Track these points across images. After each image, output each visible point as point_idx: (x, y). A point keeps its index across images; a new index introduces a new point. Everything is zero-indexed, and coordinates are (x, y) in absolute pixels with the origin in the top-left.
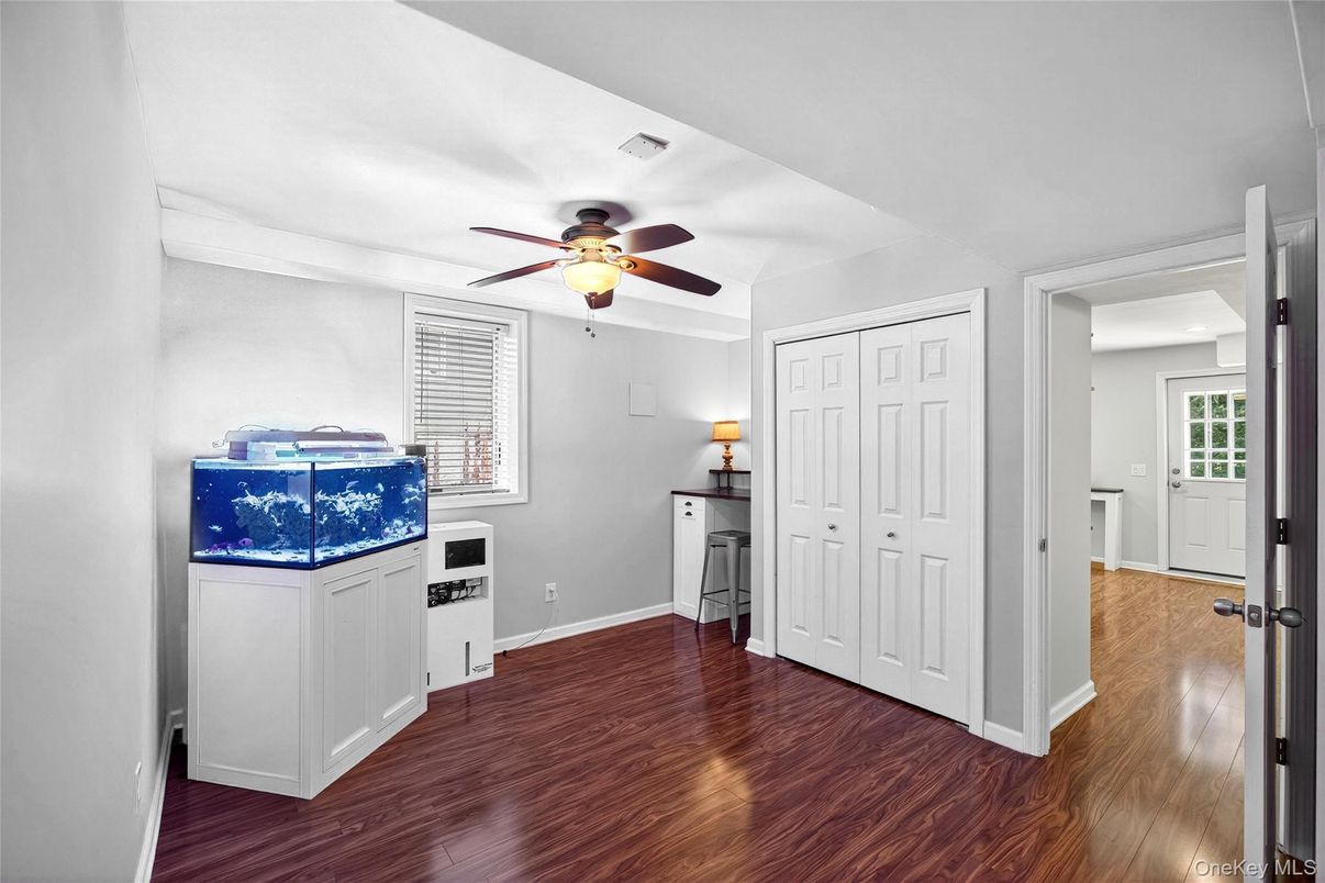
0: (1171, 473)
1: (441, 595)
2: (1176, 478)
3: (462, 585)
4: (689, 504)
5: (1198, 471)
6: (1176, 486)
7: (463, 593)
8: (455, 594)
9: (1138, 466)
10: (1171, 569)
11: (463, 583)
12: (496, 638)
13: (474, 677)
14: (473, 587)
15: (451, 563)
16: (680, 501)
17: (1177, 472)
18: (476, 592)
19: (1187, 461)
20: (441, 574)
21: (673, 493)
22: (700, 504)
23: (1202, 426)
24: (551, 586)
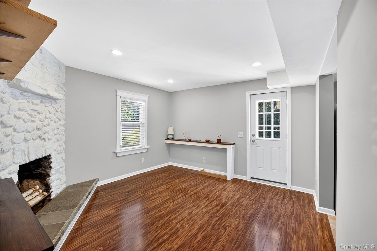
0: (252, 136)
2: (253, 138)
5: (261, 135)
6: (254, 142)
9: (240, 133)
10: (252, 178)
17: (254, 135)
19: (258, 131)
23: (262, 115)
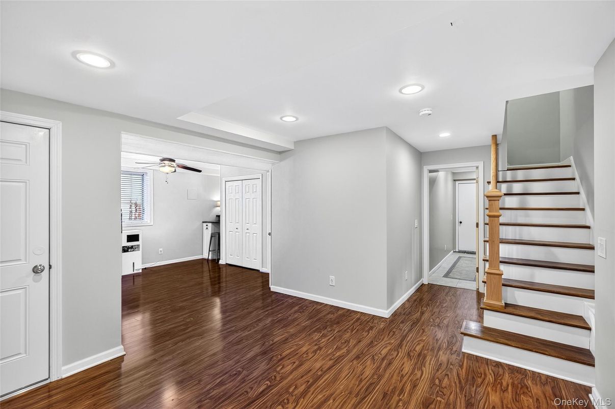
1: (125, 250)
3: (132, 247)
4: (207, 225)
7: (132, 250)
8: (130, 250)
11: (132, 246)
12: (142, 264)
13: (135, 272)
14: (135, 248)
15: (128, 241)
16: (205, 224)
18: (136, 249)
20: (126, 244)
21: (203, 222)
22: (210, 225)
24: (161, 249)
